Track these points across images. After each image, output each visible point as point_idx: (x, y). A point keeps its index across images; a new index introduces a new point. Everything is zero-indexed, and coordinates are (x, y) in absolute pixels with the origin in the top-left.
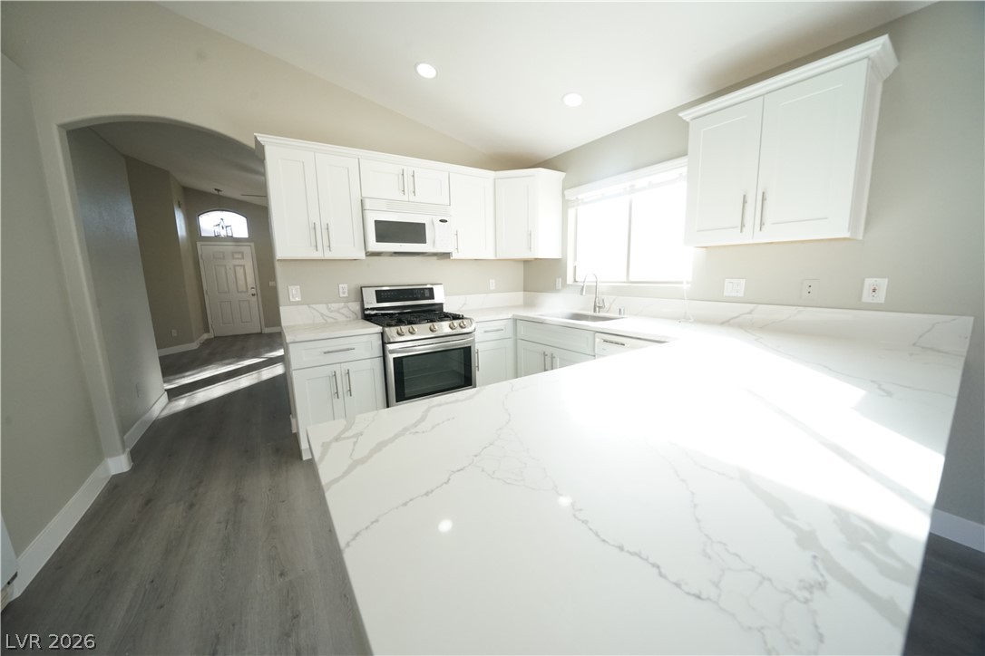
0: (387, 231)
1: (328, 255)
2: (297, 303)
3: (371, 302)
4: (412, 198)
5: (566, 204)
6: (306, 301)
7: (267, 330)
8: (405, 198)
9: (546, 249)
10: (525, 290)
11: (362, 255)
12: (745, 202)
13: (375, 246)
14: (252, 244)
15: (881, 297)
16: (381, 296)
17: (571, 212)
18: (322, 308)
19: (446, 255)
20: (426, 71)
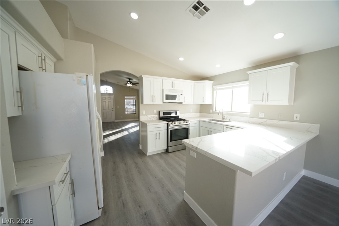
0: (168, 97)
1: (155, 103)
2: (144, 115)
3: (162, 115)
4: (174, 88)
5: (213, 90)
6: (146, 115)
7: (116, 121)
8: (173, 89)
9: (208, 102)
10: (200, 112)
11: (162, 103)
12: (263, 95)
13: (165, 101)
14: (114, 95)
15: (298, 119)
16: (164, 113)
17: (215, 92)
18: (150, 116)
19: (181, 103)
20: (181, 59)
